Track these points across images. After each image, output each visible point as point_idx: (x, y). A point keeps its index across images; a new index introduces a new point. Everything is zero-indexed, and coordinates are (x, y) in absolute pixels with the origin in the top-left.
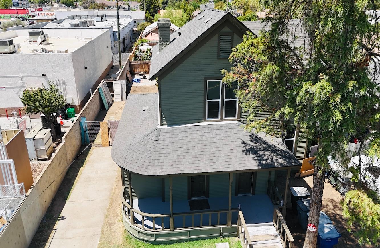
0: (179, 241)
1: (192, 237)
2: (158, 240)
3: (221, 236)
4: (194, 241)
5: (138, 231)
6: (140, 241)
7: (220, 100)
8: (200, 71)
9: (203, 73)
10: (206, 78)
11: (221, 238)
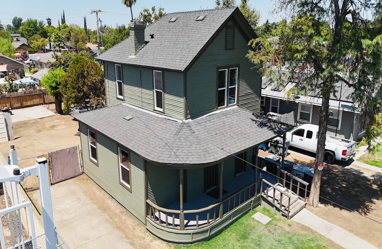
0: (226, 228)
1: (234, 219)
2: (211, 233)
3: (251, 209)
4: (235, 222)
5: (191, 234)
6: (192, 245)
7: (226, 88)
8: (214, 62)
9: (216, 63)
10: (218, 68)
11: (252, 211)
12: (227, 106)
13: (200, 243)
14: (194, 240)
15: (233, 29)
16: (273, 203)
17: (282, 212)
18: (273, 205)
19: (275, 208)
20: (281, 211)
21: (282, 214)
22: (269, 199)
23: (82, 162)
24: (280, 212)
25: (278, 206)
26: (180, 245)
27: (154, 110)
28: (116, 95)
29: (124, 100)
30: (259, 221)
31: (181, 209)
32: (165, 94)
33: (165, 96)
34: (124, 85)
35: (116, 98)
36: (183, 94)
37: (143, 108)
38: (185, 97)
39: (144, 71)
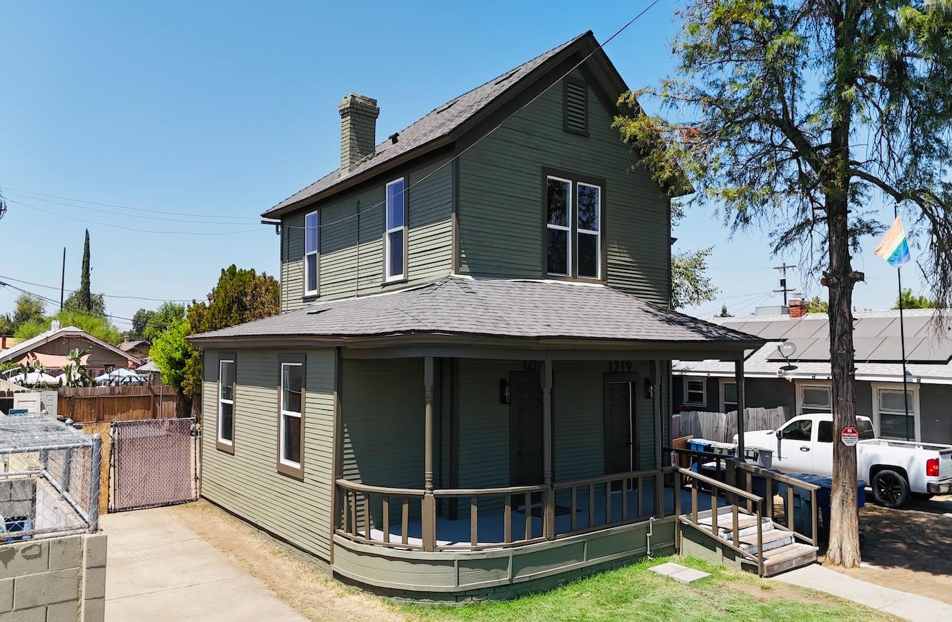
0: (565, 578)
1: (591, 561)
2: (519, 577)
3: (649, 553)
4: (595, 574)
5: (456, 563)
7: (569, 229)
8: (535, 151)
9: (539, 156)
10: (546, 171)
11: (649, 558)
12: (574, 278)
13: (484, 602)
14: (465, 586)
15: (583, 90)
16: (714, 536)
17: (743, 557)
18: (713, 544)
19: (719, 550)
20: (739, 555)
21: (742, 563)
22: (702, 526)
23: (198, 465)
24: (736, 557)
25: (729, 542)
26: (421, 602)
27: (384, 285)
28: (301, 294)
29: (319, 296)
30: (672, 576)
31: (428, 485)
32: (410, 231)
33: (410, 235)
34: (322, 259)
35: (302, 300)
36: (450, 210)
37: (360, 293)
38: (455, 214)
39: (366, 197)
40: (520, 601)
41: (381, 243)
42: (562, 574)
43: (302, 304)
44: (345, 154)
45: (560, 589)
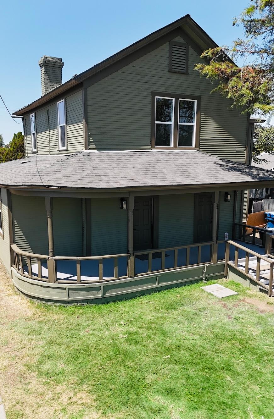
0: (143, 293)
1: (162, 284)
2: (107, 294)
3: (204, 279)
4: (165, 290)
5: (67, 289)
6: (69, 305)
7: (172, 123)
8: (146, 84)
9: (149, 86)
10: (154, 94)
11: (204, 281)
12: (175, 147)
13: (86, 305)
14: (71, 298)
15: (185, 48)
16: (246, 274)
17: (261, 286)
18: (245, 277)
19: (248, 281)
20: (259, 285)
21: (260, 289)
22: (240, 269)
24: (257, 285)
25: (254, 278)
26: (49, 303)
27: (60, 151)
28: (31, 150)
29: (37, 152)
30: (212, 293)
31: (51, 255)
32: (68, 126)
33: (68, 128)
34: (37, 135)
35: (32, 153)
36: (82, 117)
37: (51, 153)
38: (84, 120)
39: (50, 108)
40: (108, 304)
41: (57, 131)
42: (140, 292)
43: (32, 154)
44: (43, 87)
45: (137, 298)
